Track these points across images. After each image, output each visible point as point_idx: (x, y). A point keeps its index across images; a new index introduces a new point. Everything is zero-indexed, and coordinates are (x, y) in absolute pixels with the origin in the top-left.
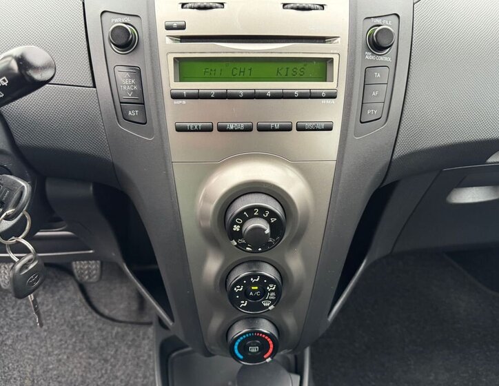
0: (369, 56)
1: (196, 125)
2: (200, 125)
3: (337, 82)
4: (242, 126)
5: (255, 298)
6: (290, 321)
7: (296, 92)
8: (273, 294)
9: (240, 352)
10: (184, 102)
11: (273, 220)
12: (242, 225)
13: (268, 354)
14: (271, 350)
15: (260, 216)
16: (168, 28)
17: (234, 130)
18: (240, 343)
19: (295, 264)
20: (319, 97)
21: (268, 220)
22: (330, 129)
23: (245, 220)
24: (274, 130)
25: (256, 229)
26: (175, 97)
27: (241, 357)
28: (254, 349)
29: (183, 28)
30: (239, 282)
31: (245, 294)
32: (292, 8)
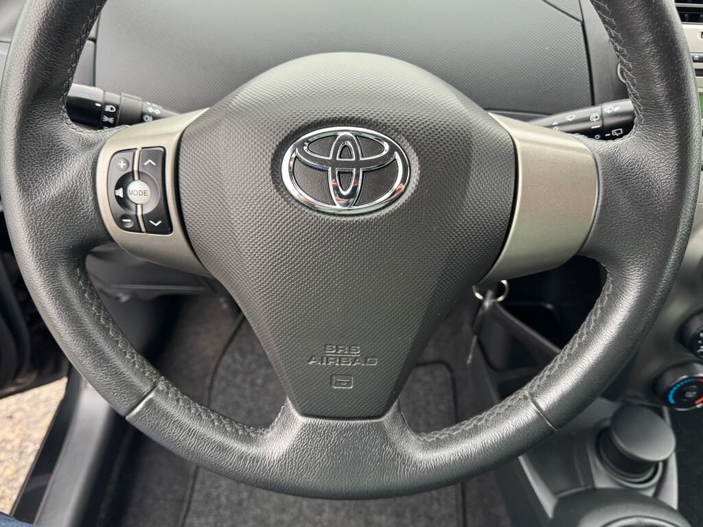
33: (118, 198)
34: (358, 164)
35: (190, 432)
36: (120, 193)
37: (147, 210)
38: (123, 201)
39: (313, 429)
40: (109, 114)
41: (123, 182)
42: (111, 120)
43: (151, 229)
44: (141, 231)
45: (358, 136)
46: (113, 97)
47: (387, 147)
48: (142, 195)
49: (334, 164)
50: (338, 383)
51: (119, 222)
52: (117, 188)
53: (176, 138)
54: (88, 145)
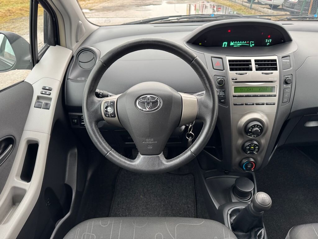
0: (285, 86)
1: (239, 103)
2: (241, 103)
3: (276, 92)
4: (252, 104)
5: (252, 150)
6: (259, 159)
7: (266, 95)
8: (257, 149)
9: (245, 168)
10: (236, 98)
11: (260, 128)
12: (252, 130)
13: (253, 168)
14: (254, 167)
15: (257, 127)
16: (233, 79)
17: (249, 105)
18: (245, 165)
19: (263, 141)
20: (272, 96)
21: (259, 128)
22: (274, 104)
23: (253, 128)
24: (260, 105)
25: (256, 130)
26: (234, 96)
27: (245, 169)
28: (249, 166)
29: (236, 79)
30: (248, 146)
31: (249, 149)
32: (264, 74)
33: (105, 111)
34: (151, 102)
35: (118, 159)
36: (106, 110)
37: (111, 113)
38: (107, 111)
39: (145, 158)
40: (101, 95)
41: (106, 108)
42: (101, 96)
43: (112, 117)
44: (109, 117)
45: (151, 97)
46: (102, 91)
47: (156, 98)
48: (110, 110)
49: (146, 102)
50: (149, 147)
51: (105, 115)
52: (105, 109)
53: (117, 99)
54: (100, 101)
